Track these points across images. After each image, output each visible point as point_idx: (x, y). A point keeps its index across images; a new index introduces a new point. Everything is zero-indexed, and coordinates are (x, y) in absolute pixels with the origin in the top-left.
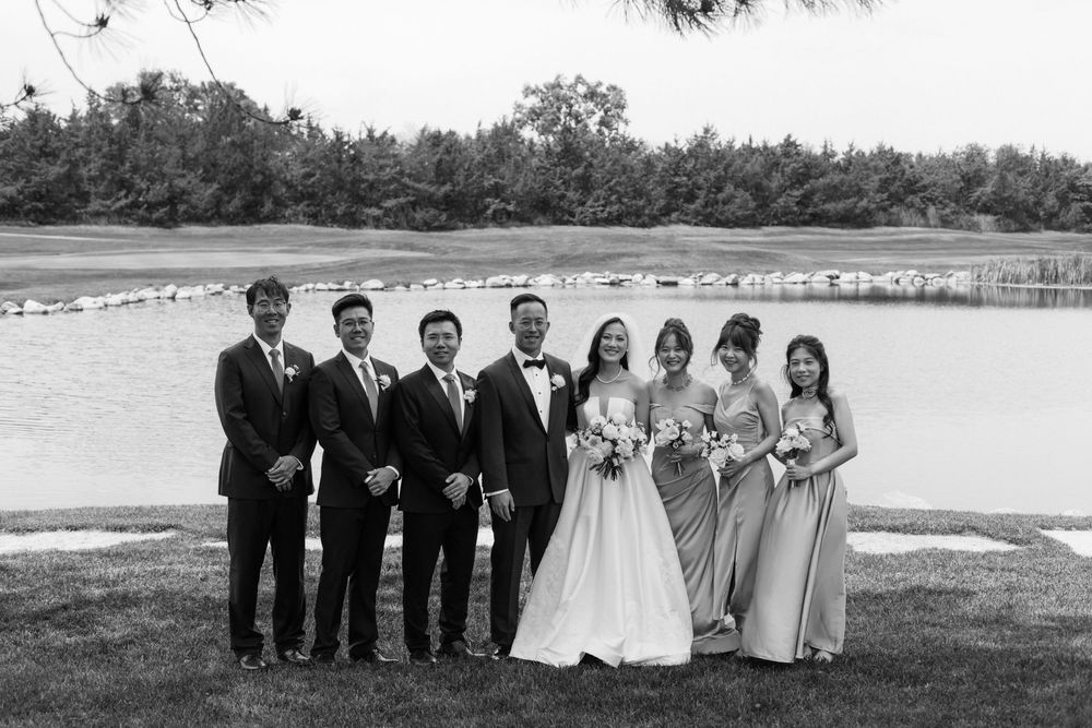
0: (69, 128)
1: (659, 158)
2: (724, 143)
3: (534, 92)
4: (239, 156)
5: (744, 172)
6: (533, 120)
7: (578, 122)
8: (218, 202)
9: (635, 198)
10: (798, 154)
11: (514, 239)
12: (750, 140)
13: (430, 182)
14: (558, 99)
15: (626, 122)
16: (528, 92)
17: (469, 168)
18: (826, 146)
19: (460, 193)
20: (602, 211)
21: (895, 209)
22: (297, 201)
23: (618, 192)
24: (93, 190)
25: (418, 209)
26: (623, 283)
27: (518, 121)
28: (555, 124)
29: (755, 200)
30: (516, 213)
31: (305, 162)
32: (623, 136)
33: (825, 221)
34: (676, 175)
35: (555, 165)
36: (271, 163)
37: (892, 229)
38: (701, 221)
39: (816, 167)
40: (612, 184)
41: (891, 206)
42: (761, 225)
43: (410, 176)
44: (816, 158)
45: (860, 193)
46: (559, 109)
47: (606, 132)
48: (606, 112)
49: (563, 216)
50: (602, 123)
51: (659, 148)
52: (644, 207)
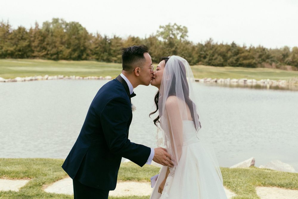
0: (30, 32)
1: (196, 46)
2: (215, 43)
4: (77, 41)
5: (221, 51)
6: (162, 35)
7: (174, 36)
8: (71, 54)
10: (236, 46)
14: (168, 30)
15: (188, 36)
16: (161, 27)
18: (244, 45)
21: (263, 63)
22: (93, 55)
24: (35, 49)
27: (157, 35)
29: (223, 59)
30: (155, 60)
31: (96, 44)
32: (187, 40)
33: (243, 65)
34: (201, 51)
35: (167, 47)
36: (86, 44)
37: (262, 69)
38: (207, 64)
39: (241, 50)
40: (183, 53)
41: (262, 62)
42: (225, 66)
44: (241, 48)
45: (253, 58)
46: (169, 32)
47: (182, 39)
48: (183, 33)
50: (181, 37)
51: (196, 44)
52: (191, 60)
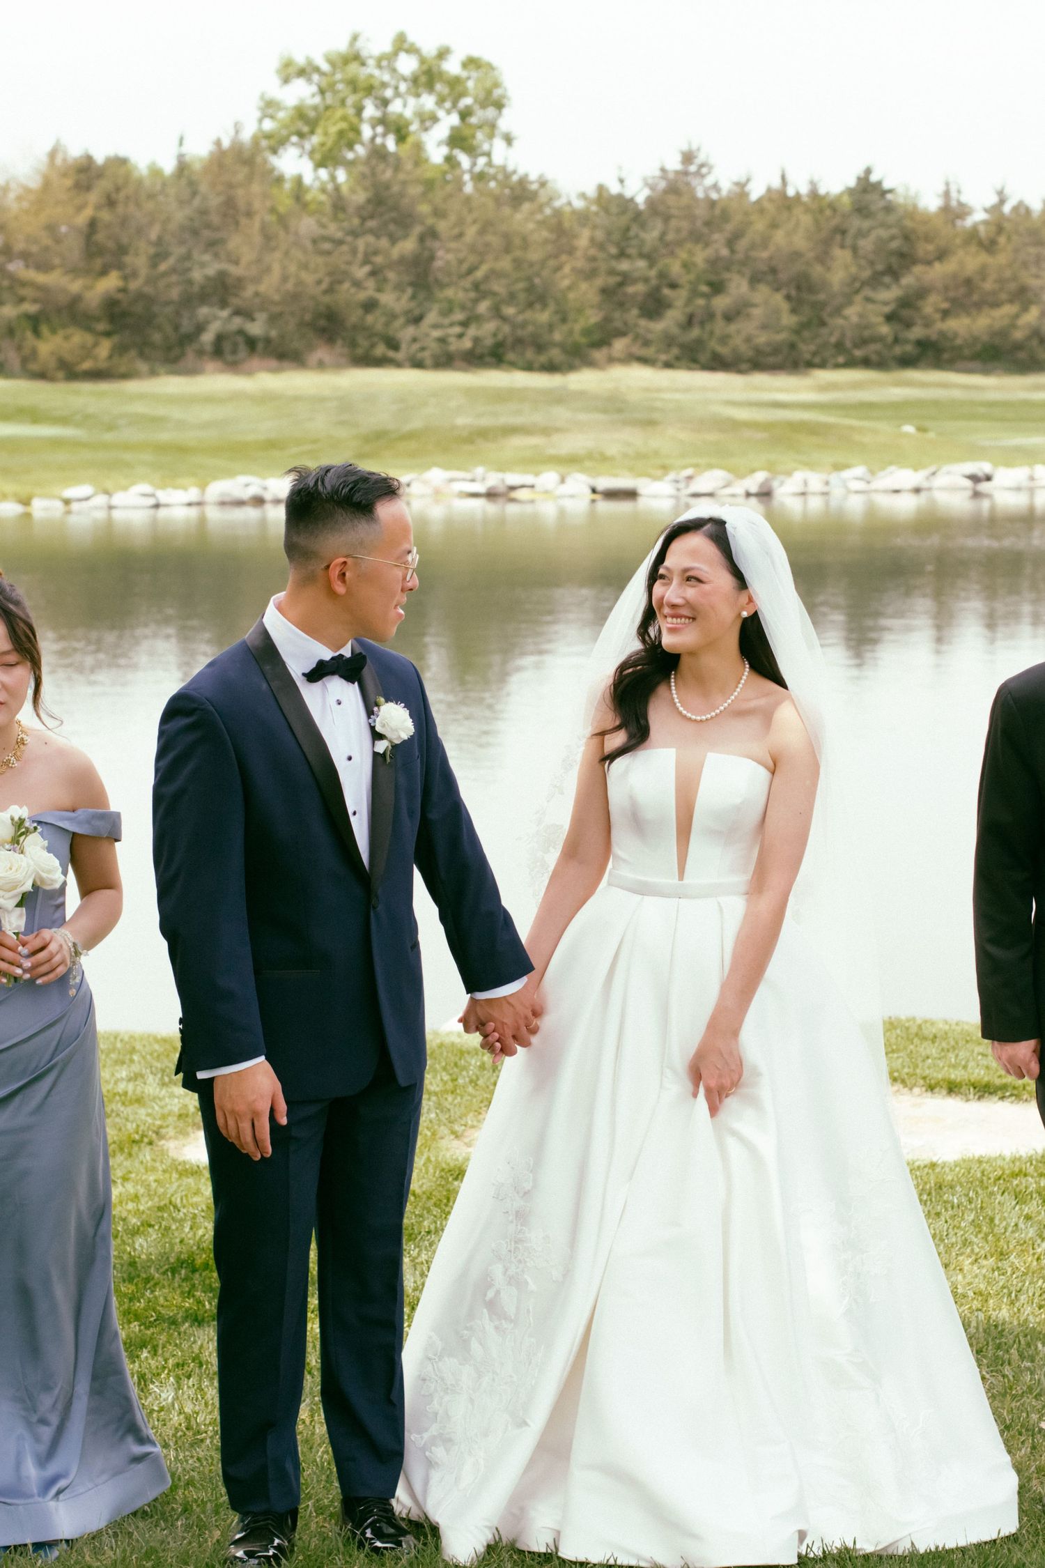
1: (583, 218)
2: (726, 187)
3: (302, 73)
5: (772, 248)
6: (301, 135)
7: (401, 137)
9: (530, 305)
10: (889, 209)
11: (266, 398)
12: (783, 178)
13: (74, 271)
14: (355, 90)
15: (509, 139)
16: (291, 71)
17: (159, 242)
18: (947, 194)
19: (140, 296)
20: (460, 336)
23: (495, 294)
25: (44, 329)
26: (515, 494)
27: (268, 136)
28: (350, 146)
29: (794, 311)
30: (268, 341)
32: (503, 169)
33: (946, 356)
34: (622, 254)
35: (354, 234)
38: (678, 358)
39: (928, 239)
40: (479, 274)
42: (810, 365)
43: (25, 256)
44: (926, 219)
45: (1023, 296)
46: (359, 110)
47: (464, 160)
48: (465, 115)
49: (373, 346)
50: (458, 140)
51: (583, 196)
52: (551, 327)
